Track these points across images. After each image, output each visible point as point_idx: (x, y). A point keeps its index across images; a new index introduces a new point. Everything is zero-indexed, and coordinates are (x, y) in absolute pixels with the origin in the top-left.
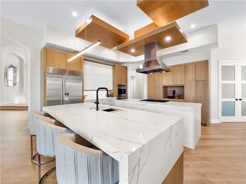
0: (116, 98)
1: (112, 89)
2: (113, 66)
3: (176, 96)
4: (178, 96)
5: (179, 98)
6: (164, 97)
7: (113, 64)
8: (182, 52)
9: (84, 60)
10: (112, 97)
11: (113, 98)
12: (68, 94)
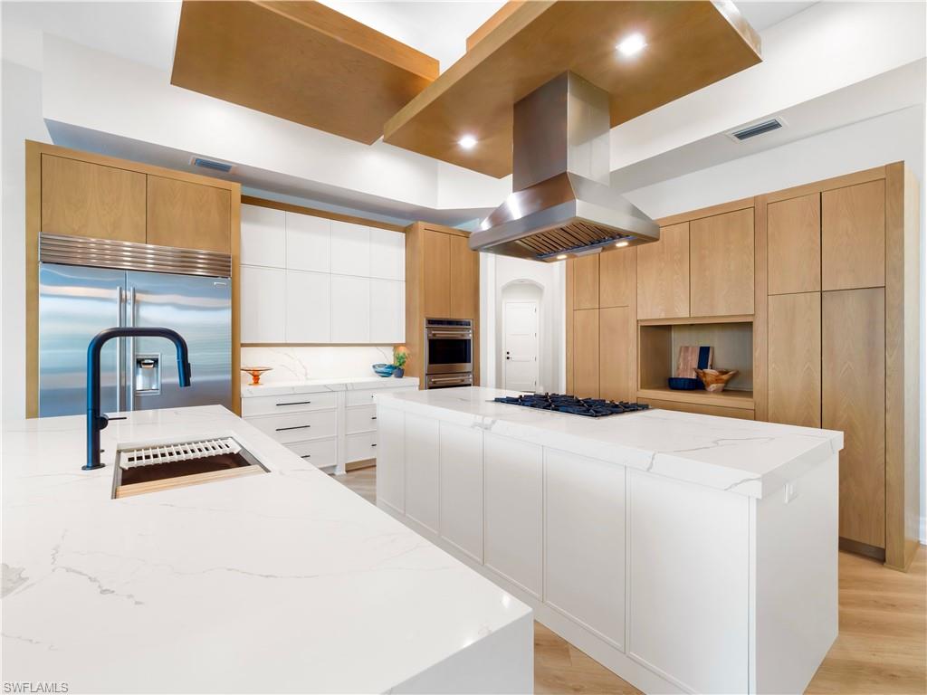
0: (416, 381)
1: (404, 341)
2: (406, 230)
3: (709, 379)
4: (725, 377)
5: (731, 386)
6: (646, 384)
7: (405, 223)
8: (742, 136)
9: (242, 202)
10: (401, 377)
11: (406, 380)
12: (156, 361)
